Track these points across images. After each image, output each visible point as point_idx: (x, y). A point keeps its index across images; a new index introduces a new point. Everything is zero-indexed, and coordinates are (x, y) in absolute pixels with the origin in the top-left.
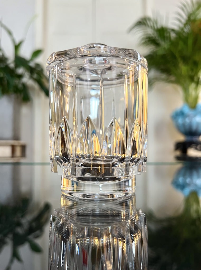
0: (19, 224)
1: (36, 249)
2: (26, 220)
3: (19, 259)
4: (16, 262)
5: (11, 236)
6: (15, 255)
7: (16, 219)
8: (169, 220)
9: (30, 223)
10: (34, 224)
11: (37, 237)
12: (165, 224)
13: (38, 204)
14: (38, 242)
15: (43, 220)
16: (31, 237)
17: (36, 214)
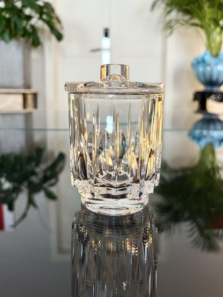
0: (33, 173)
1: (51, 196)
2: (41, 169)
3: (35, 206)
4: (32, 208)
5: (26, 184)
6: (31, 202)
7: (29, 168)
8: (184, 170)
9: (45, 171)
10: (48, 173)
11: (52, 185)
12: (180, 174)
13: (52, 153)
14: (53, 189)
15: (58, 169)
16: (46, 185)
17: (50, 163)
